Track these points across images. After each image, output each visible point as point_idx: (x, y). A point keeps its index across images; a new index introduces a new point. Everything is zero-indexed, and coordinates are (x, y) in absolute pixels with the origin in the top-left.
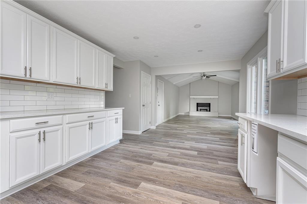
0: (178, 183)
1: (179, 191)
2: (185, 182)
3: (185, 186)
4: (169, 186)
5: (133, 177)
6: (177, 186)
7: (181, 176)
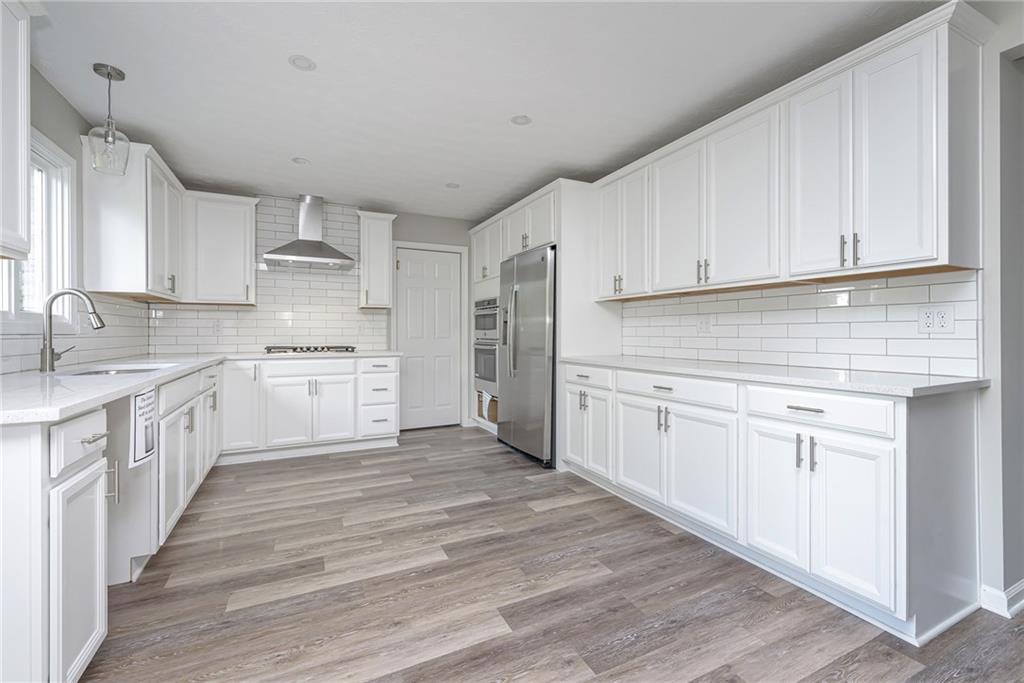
0: (354, 603)
1: (343, 585)
2: (337, 613)
3: (330, 604)
4: (375, 583)
5: (489, 557)
6: (353, 594)
7: (359, 626)
